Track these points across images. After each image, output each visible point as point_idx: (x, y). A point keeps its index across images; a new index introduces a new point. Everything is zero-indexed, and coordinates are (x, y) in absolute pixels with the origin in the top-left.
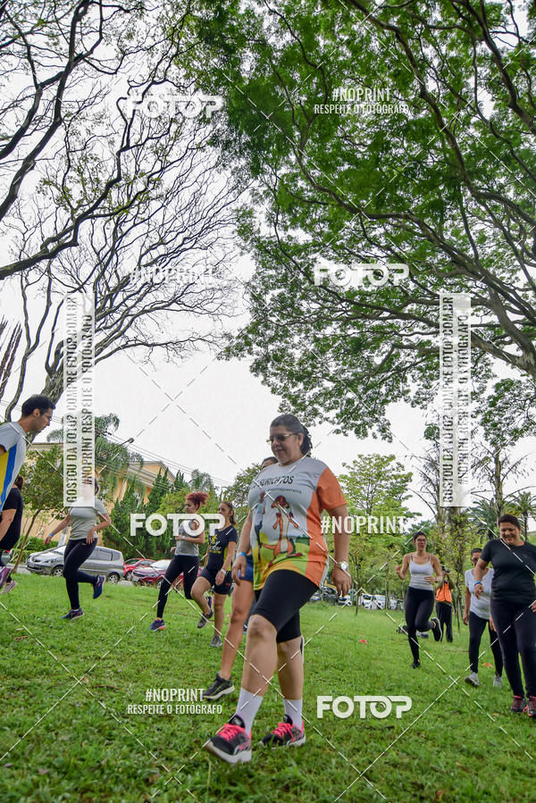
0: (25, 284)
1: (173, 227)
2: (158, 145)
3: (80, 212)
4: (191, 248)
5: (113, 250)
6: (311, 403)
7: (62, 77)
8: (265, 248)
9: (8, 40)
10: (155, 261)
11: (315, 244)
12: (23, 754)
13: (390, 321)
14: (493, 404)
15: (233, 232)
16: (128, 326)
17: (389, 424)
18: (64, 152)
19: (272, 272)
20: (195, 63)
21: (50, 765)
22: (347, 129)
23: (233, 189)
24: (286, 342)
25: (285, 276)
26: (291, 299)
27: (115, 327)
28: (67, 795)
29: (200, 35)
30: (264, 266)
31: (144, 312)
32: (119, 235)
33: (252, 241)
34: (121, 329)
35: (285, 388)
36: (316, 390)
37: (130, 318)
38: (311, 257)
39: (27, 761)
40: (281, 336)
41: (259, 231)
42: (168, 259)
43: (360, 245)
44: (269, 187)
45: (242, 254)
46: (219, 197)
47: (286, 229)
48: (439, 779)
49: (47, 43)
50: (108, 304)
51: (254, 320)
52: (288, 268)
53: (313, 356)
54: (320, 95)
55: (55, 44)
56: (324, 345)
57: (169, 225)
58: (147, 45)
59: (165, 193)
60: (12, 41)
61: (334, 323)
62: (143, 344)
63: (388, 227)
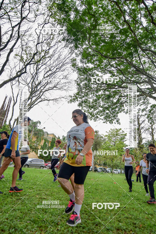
0: (12, 85)
1: (53, 65)
2: (48, 42)
3: (26, 63)
4: (59, 71)
5: (36, 73)
6: (96, 114)
7: (19, 24)
8: (80, 70)
10: (48, 76)
11: (95, 68)
12: (22, 217)
13: (118, 89)
14: (150, 112)
15: (70, 66)
16: (42, 95)
17: (119, 119)
18: (21, 46)
19: (83, 77)
20: (57, 17)
21: (30, 220)
23: (70, 53)
24: (88, 97)
25: (86, 78)
26: (89, 84)
27: (38, 96)
28: (36, 228)
29: (58, 8)
30: (80, 75)
31: (46, 91)
32: (38, 69)
33: (76, 68)
34: (40, 96)
35: (88, 110)
36: (97, 110)
37: (42, 93)
38: (94, 71)
39: (24, 219)
40: (86, 95)
41: (78, 65)
42: (52, 75)
43: (108, 67)
44: (80, 52)
45: (73, 72)
46: (66, 56)
47: (86, 64)
48: (140, 221)
49: (14, 15)
50: (36, 89)
51: (78, 91)
52: (87, 75)
53: (96, 101)
54: (94, 23)
55: (17, 15)
56: (99, 97)
57: (52, 65)
58: (43, 13)
59: (50, 56)
60: (4, 15)
61: (101, 90)
62: (46, 100)
63: (116, 61)
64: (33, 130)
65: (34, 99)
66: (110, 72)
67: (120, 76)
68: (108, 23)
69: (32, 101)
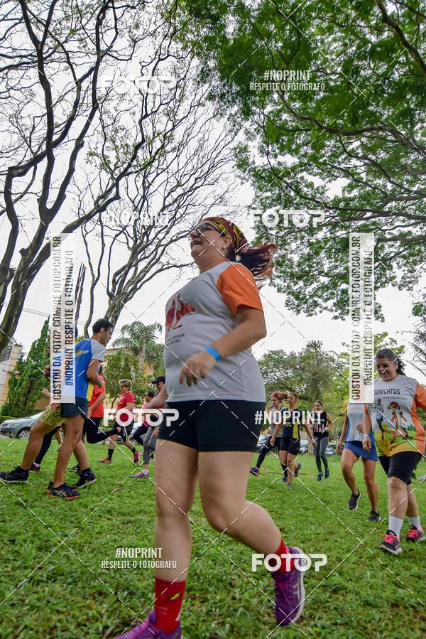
0: (84, 233)
1: (186, 172)
2: (169, 109)
3: (117, 172)
4: (202, 185)
5: (144, 197)
6: (311, 296)
7: (95, 69)
8: (260, 175)
9: (51, 51)
10: (175, 200)
11: (301, 165)
13: (373, 220)
15: (233, 167)
16: (162, 254)
17: (380, 307)
18: (100, 128)
19: (269, 194)
20: (189, 35)
22: (319, 62)
23: (230, 131)
24: (285, 250)
25: (279, 195)
27: (152, 256)
29: (190, 13)
30: (261, 190)
31: (172, 241)
32: (147, 185)
33: (249, 171)
34: (157, 257)
35: (289, 287)
36: (315, 285)
37: (162, 248)
38: (299, 176)
40: (281, 245)
41: (254, 162)
42: (185, 197)
43: (340, 159)
44: (259, 125)
45: (242, 183)
46: (218, 142)
47: (276, 156)
49: (79, 47)
50: (145, 239)
51: (258, 235)
52: (281, 188)
53: (309, 258)
54: (293, 39)
55: (84, 46)
56: (318, 248)
57: (183, 170)
58: (151, 30)
59: (177, 145)
60: (54, 51)
61: (324, 228)
62: (174, 266)
63: (364, 139)
64: (144, 349)
65: (142, 265)
66: (347, 173)
67: (378, 181)
68: (333, 33)
69: (138, 273)
